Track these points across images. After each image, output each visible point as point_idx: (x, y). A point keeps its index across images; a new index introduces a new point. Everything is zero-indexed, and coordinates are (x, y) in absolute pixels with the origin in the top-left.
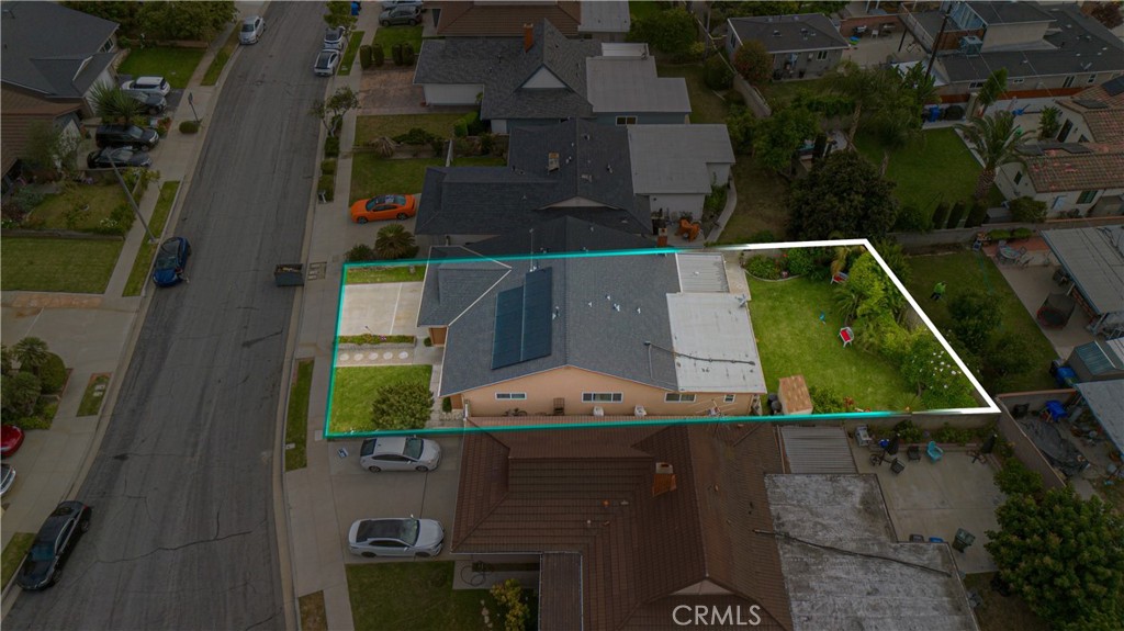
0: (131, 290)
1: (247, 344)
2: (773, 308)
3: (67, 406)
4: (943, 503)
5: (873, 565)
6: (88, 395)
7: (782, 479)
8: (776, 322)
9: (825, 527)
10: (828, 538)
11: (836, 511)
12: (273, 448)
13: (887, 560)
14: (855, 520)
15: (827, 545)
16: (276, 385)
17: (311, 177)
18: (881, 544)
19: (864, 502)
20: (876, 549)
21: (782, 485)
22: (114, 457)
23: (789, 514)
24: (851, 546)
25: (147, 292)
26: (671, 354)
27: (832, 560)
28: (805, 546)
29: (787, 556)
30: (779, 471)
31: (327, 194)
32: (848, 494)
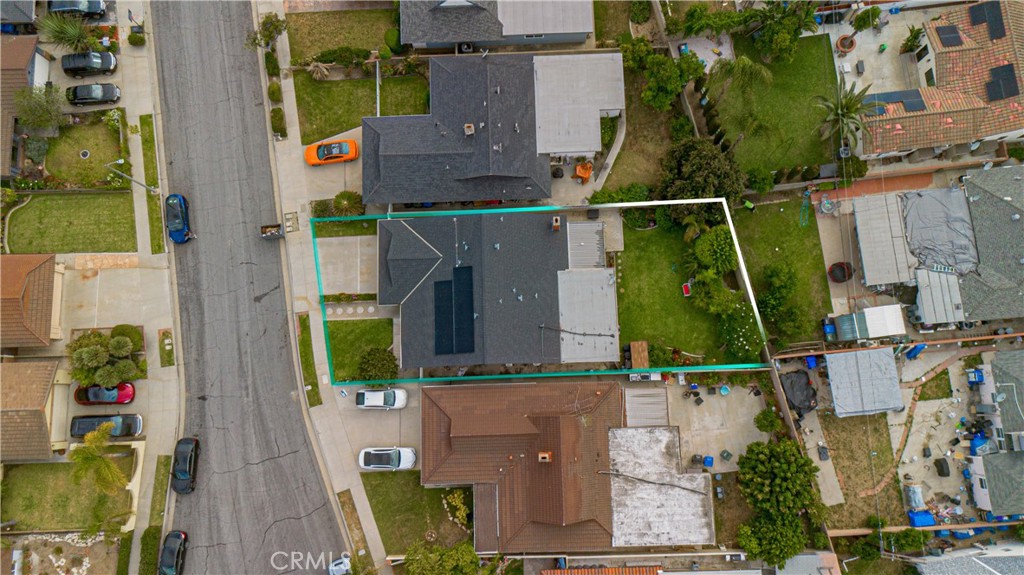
0: (157, 249)
1: (258, 299)
2: (639, 259)
3: (152, 357)
4: (722, 425)
5: (664, 489)
6: (162, 348)
7: (620, 432)
8: (640, 272)
9: (641, 465)
10: (640, 473)
11: (649, 453)
12: (297, 388)
13: (673, 486)
14: (659, 459)
15: (640, 477)
16: (286, 335)
17: (262, 104)
18: (672, 476)
19: (668, 447)
20: (667, 479)
21: (620, 436)
22: (198, 399)
23: (619, 457)
24: (653, 478)
25: (169, 246)
26: (558, 330)
27: (641, 487)
28: (626, 479)
29: (616, 485)
30: (619, 427)
31: (280, 130)
32: (658, 441)
